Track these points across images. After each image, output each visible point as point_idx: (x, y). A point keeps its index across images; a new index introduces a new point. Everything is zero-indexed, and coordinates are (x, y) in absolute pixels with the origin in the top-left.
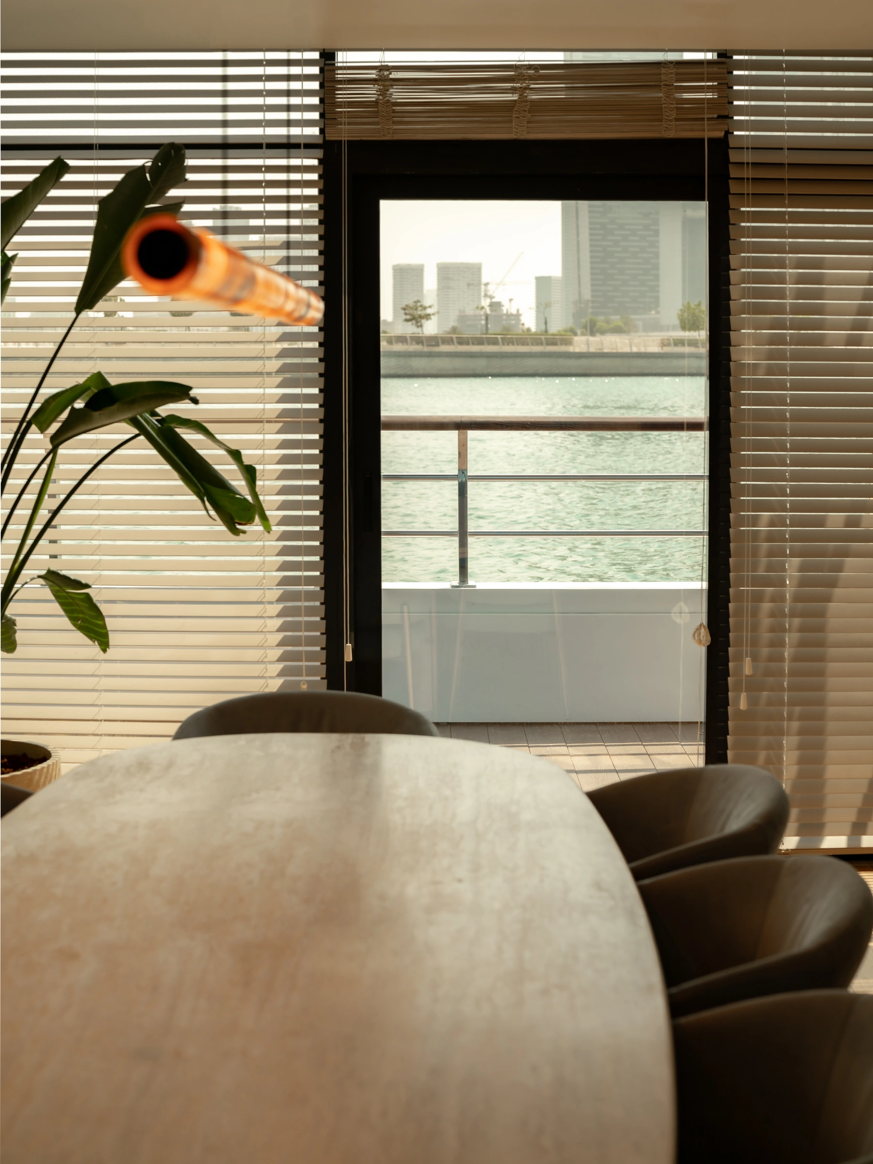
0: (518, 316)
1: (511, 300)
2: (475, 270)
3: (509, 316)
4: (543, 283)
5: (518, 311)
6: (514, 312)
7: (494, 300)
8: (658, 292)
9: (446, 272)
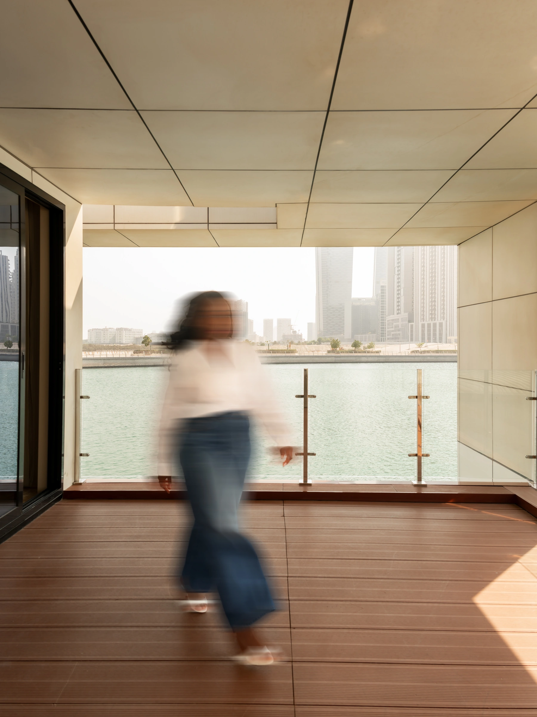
0: (301, 336)
1: (299, 330)
2: (289, 321)
3: (299, 335)
4: (310, 325)
5: (301, 334)
6: (300, 334)
7: (294, 330)
8: (344, 328)
9: (280, 322)
